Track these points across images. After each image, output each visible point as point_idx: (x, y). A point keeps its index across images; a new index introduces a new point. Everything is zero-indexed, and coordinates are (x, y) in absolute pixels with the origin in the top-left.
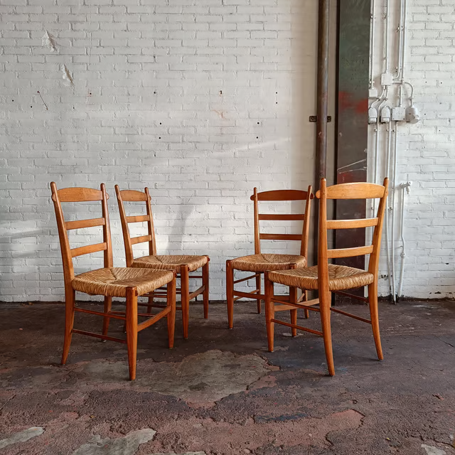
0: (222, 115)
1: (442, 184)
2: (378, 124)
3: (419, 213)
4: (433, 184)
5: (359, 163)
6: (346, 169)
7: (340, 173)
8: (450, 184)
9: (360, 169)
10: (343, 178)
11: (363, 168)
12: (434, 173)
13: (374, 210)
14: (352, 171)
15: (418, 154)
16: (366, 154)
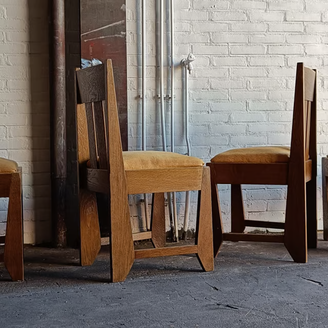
1: (243, 61)
3: (211, 103)
5: (114, 26)
6: (94, 35)
7: (85, 41)
8: (253, 61)
9: (116, 35)
10: (91, 48)
11: (120, 34)
12: (230, 44)
13: (143, 98)
14: (103, 37)
15: (205, 15)
16: (125, 13)
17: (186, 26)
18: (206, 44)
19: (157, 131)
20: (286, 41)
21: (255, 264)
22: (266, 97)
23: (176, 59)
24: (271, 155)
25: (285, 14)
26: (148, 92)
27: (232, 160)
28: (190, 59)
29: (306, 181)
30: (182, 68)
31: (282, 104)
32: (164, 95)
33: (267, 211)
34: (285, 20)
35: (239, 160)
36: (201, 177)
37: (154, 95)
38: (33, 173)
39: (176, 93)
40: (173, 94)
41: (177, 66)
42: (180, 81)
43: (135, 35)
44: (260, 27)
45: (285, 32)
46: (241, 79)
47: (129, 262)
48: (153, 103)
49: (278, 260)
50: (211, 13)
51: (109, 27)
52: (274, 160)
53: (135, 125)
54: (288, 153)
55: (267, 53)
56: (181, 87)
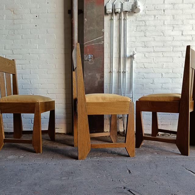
0: (14, 12)
1: (161, 54)
2: (114, 15)
3: (145, 74)
4: (153, 54)
5: (99, 39)
6: (89, 43)
7: (86, 46)
8: (165, 54)
9: (99, 43)
10: (88, 49)
11: (101, 42)
12: (154, 47)
13: (112, 72)
14: (94, 44)
15: (142, 34)
16: (104, 33)
17: (133, 39)
18: (143, 47)
19: (119, 86)
20: (182, 45)
21: (159, 154)
22: (171, 71)
23: (128, 54)
24: (170, 97)
25: (182, 32)
26: (115, 69)
27: (149, 99)
28: (134, 53)
29: (190, 111)
30: (131, 58)
31: (179, 75)
32: (122, 71)
33: (170, 124)
34: (182, 35)
35: (153, 100)
36: (129, 107)
37: (118, 71)
38: (66, 104)
39: (128, 70)
40: (126, 70)
41: (129, 58)
42: (130, 64)
43: (110, 44)
44: (169, 38)
45: (182, 40)
46: (159, 63)
47: (88, 150)
48: (117, 74)
49: (172, 152)
50: (145, 33)
51: (97, 40)
52: (172, 99)
53: (109, 84)
54: (180, 96)
55: (173, 51)
56: (130, 67)
